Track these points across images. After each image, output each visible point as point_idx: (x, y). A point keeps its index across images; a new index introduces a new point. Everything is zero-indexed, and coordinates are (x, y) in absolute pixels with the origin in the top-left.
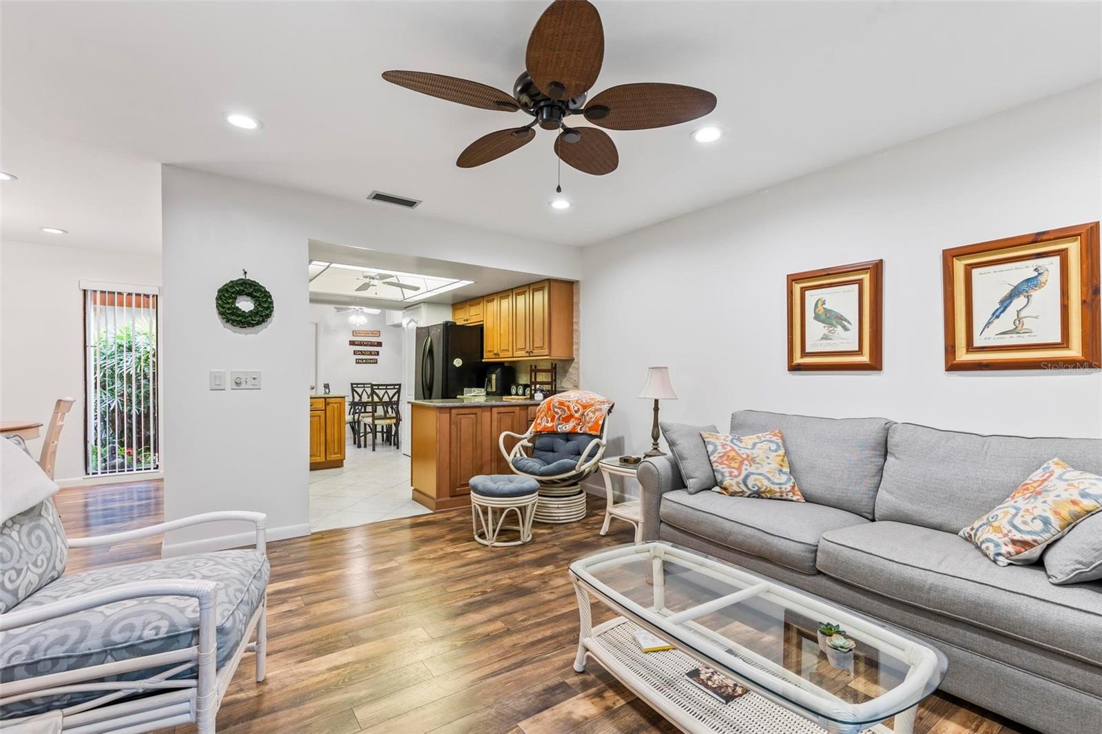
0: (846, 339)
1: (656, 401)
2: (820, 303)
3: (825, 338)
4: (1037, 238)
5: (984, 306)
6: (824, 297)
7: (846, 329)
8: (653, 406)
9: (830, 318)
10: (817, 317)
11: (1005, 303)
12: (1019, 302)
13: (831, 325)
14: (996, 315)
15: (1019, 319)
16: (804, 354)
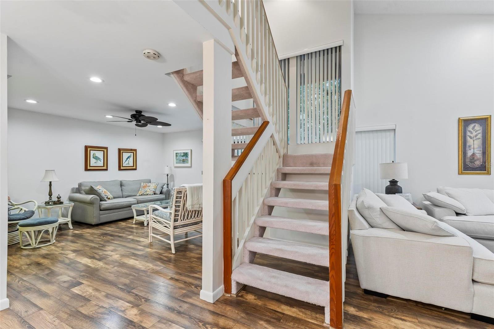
0: (100, 163)
1: (50, 182)
2: (94, 154)
3: (95, 163)
4: (131, 150)
5: (124, 159)
6: (95, 153)
7: (100, 161)
8: (49, 184)
9: (96, 158)
10: (93, 158)
11: (127, 159)
12: (128, 159)
13: (97, 160)
14: (126, 161)
15: (128, 162)
16: (90, 166)
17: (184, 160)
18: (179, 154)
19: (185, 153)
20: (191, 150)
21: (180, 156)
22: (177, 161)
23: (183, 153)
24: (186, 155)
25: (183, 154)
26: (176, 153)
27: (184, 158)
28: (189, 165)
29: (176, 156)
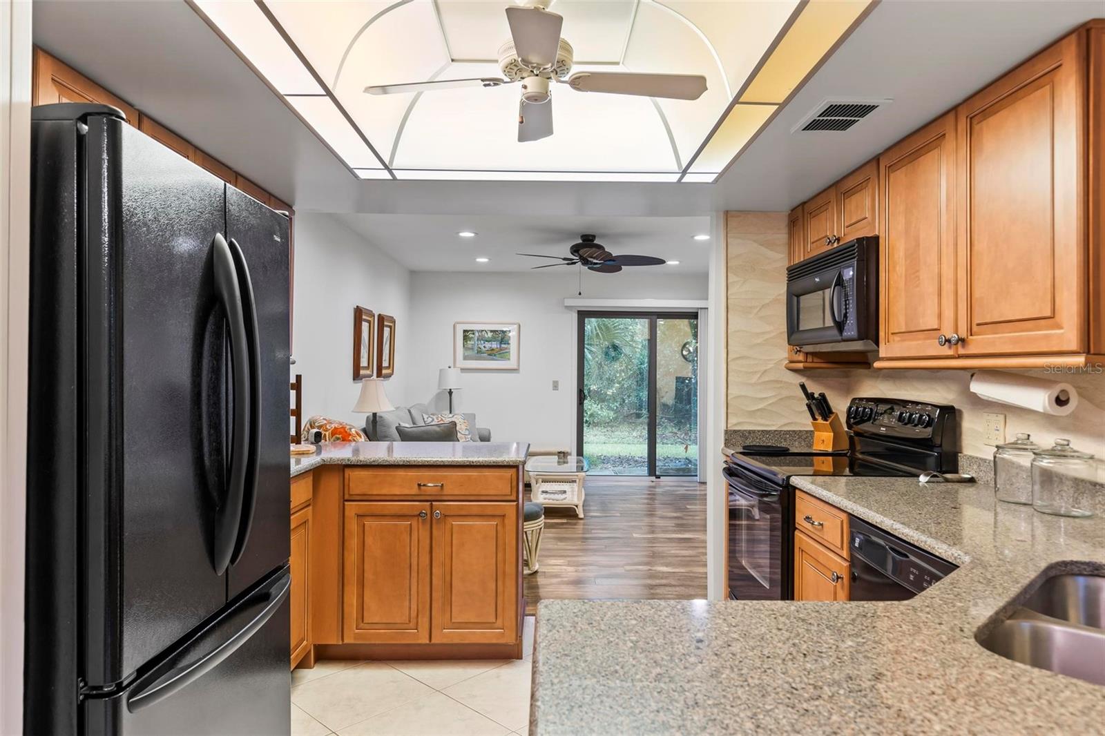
4: (391, 319)
5: (384, 346)
12: (386, 346)
15: (386, 354)
17: (493, 350)
18: (477, 334)
19: (497, 331)
20: (520, 326)
21: (478, 340)
22: (469, 353)
23: (491, 331)
24: (501, 337)
25: (490, 335)
26: (465, 331)
27: (495, 345)
28: (511, 364)
29: (466, 338)
